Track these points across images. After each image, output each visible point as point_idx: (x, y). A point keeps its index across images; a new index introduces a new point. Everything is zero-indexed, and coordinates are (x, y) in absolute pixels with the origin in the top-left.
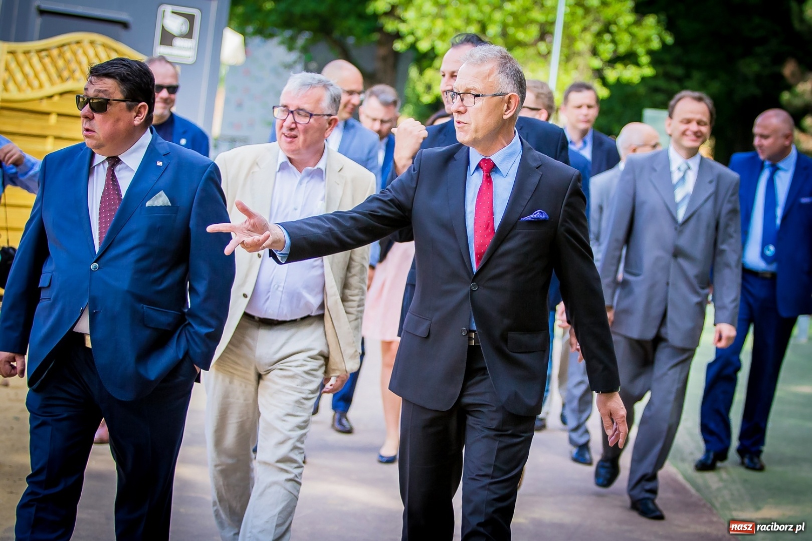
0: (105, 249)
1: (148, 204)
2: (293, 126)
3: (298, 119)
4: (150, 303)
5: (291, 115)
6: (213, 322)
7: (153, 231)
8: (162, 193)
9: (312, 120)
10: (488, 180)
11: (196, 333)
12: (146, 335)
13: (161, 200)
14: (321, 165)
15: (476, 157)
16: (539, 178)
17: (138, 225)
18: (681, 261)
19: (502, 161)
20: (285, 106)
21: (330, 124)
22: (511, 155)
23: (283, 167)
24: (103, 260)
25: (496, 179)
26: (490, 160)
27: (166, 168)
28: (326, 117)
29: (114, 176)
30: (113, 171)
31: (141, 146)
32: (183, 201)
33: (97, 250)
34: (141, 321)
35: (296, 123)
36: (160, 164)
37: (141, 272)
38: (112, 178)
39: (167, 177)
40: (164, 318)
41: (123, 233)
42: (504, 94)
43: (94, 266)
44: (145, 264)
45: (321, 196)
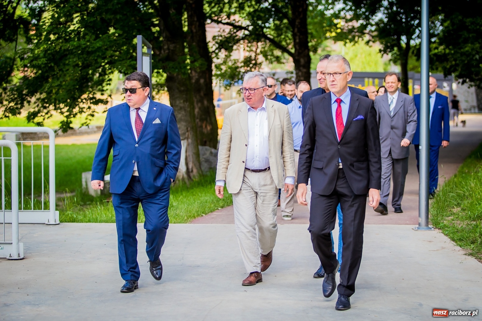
0: (139, 140)
1: (153, 123)
2: (249, 95)
3: (250, 92)
4: (157, 158)
5: (247, 91)
6: (176, 164)
7: (156, 132)
8: (158, 119)
9: (256, 91)
10: (339, 106)
11: (171, 167)
12: (156, 170)
13: (157, 121)
14: (264, 106)
15: (334, 98)
16: (358, 104)
17: (151, 130)
18: (394, 130)
19: (345, 98)
20: (245, 88)
21: (264, 90)
22: (347, 96)
23: (249, 109)
24: (140, 143)
25: (342, 105)
26: (340, 99)
27: (157, 110)
28: (261, 88)
29: (138, 114)
30: (138, 112)
31: (147, 103)
32: (165, 121)
33: (137, 140)
34: (154, 164)
35: (250, 93)
36: (155, 109)
37: (153, 147)
38: (138, 115)
39: (158, 113)
40: (160, 163)
41: (146, 133)
42: (347, 72)
43: (137, 145)
44: (154, 144)
45: (266, 118)
